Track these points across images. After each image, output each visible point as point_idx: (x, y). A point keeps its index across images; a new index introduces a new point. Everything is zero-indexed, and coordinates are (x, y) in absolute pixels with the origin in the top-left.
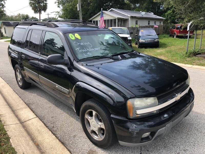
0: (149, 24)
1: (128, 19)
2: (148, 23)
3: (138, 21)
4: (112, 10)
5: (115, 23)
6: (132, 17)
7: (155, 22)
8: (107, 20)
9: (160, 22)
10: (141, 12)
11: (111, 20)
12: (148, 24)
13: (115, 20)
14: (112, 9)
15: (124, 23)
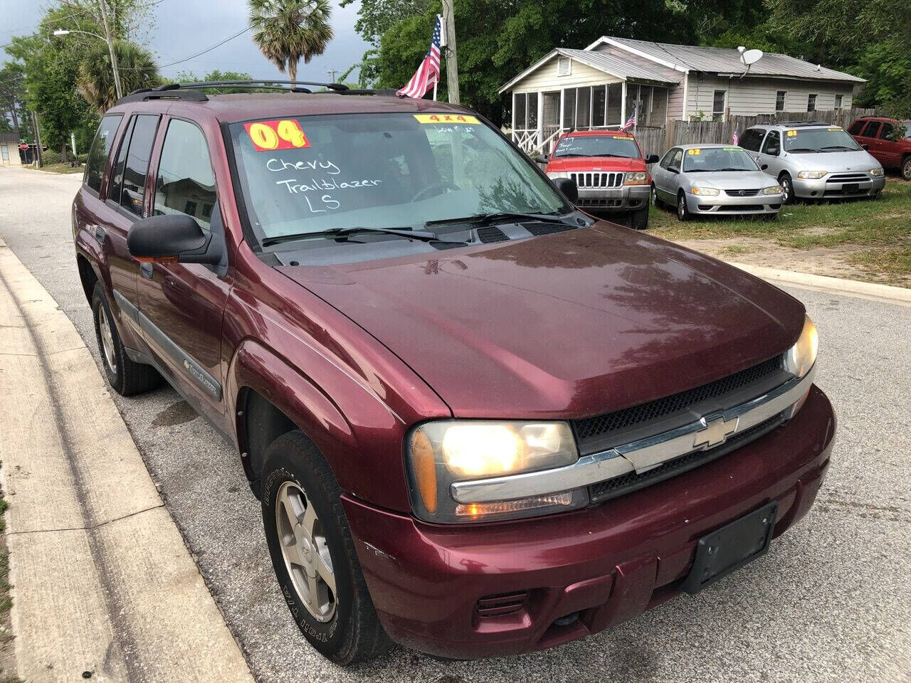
0: (779, 105)
1: (678, 84)
2: (775, 101)
3: (726, 95)
4: (604, 44)
5: (615, 102)
6: (697, 77)
7: (810, 96)
8: (580, 89)
9: (839, 98)
10: (741, 49)
11: (599, 90)
12: (775, 106)
13: (615, 89)
14: (604, 39)
15: (656, 106)
